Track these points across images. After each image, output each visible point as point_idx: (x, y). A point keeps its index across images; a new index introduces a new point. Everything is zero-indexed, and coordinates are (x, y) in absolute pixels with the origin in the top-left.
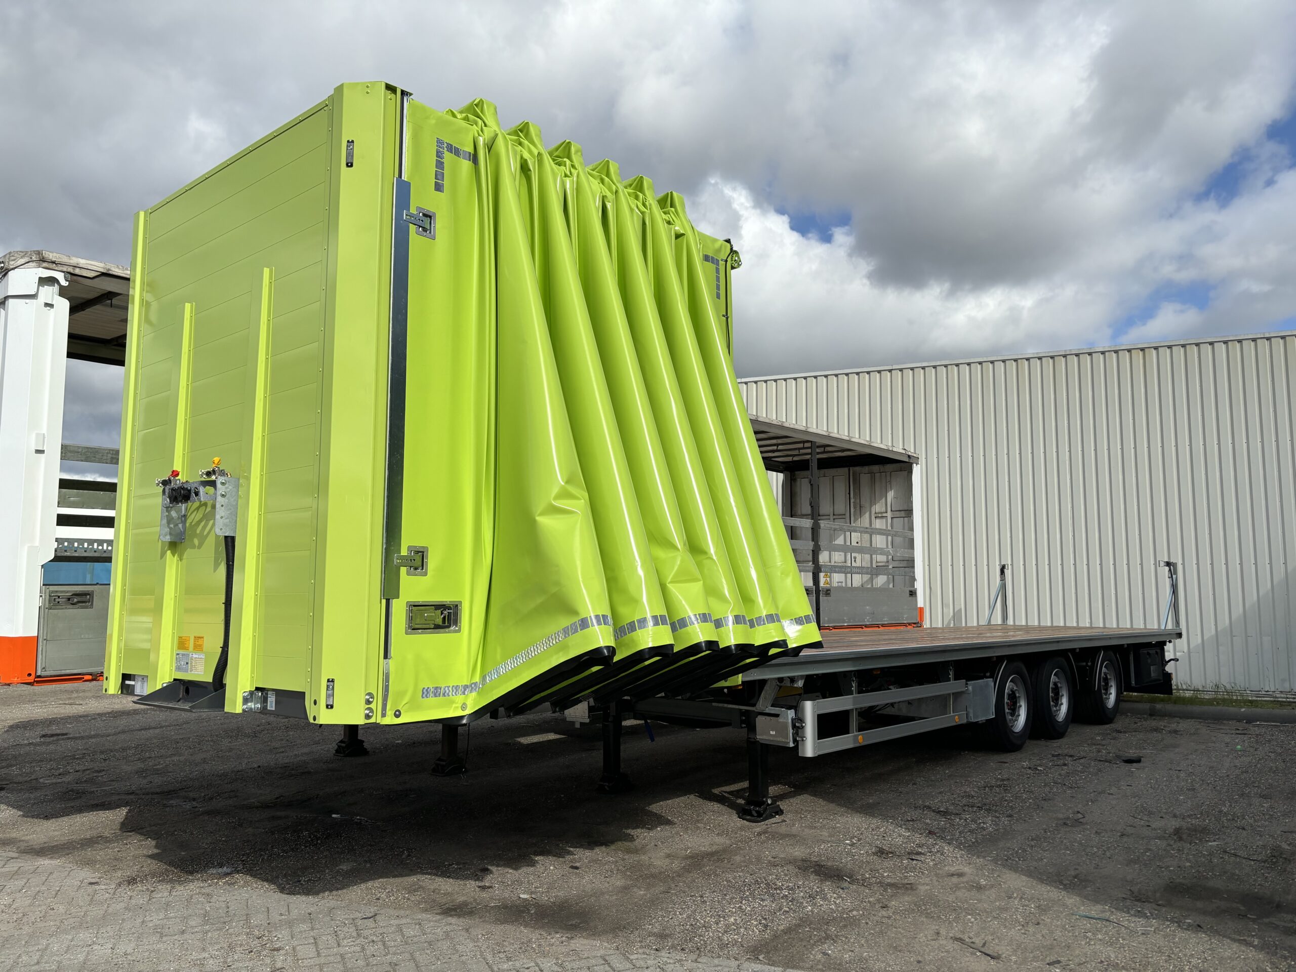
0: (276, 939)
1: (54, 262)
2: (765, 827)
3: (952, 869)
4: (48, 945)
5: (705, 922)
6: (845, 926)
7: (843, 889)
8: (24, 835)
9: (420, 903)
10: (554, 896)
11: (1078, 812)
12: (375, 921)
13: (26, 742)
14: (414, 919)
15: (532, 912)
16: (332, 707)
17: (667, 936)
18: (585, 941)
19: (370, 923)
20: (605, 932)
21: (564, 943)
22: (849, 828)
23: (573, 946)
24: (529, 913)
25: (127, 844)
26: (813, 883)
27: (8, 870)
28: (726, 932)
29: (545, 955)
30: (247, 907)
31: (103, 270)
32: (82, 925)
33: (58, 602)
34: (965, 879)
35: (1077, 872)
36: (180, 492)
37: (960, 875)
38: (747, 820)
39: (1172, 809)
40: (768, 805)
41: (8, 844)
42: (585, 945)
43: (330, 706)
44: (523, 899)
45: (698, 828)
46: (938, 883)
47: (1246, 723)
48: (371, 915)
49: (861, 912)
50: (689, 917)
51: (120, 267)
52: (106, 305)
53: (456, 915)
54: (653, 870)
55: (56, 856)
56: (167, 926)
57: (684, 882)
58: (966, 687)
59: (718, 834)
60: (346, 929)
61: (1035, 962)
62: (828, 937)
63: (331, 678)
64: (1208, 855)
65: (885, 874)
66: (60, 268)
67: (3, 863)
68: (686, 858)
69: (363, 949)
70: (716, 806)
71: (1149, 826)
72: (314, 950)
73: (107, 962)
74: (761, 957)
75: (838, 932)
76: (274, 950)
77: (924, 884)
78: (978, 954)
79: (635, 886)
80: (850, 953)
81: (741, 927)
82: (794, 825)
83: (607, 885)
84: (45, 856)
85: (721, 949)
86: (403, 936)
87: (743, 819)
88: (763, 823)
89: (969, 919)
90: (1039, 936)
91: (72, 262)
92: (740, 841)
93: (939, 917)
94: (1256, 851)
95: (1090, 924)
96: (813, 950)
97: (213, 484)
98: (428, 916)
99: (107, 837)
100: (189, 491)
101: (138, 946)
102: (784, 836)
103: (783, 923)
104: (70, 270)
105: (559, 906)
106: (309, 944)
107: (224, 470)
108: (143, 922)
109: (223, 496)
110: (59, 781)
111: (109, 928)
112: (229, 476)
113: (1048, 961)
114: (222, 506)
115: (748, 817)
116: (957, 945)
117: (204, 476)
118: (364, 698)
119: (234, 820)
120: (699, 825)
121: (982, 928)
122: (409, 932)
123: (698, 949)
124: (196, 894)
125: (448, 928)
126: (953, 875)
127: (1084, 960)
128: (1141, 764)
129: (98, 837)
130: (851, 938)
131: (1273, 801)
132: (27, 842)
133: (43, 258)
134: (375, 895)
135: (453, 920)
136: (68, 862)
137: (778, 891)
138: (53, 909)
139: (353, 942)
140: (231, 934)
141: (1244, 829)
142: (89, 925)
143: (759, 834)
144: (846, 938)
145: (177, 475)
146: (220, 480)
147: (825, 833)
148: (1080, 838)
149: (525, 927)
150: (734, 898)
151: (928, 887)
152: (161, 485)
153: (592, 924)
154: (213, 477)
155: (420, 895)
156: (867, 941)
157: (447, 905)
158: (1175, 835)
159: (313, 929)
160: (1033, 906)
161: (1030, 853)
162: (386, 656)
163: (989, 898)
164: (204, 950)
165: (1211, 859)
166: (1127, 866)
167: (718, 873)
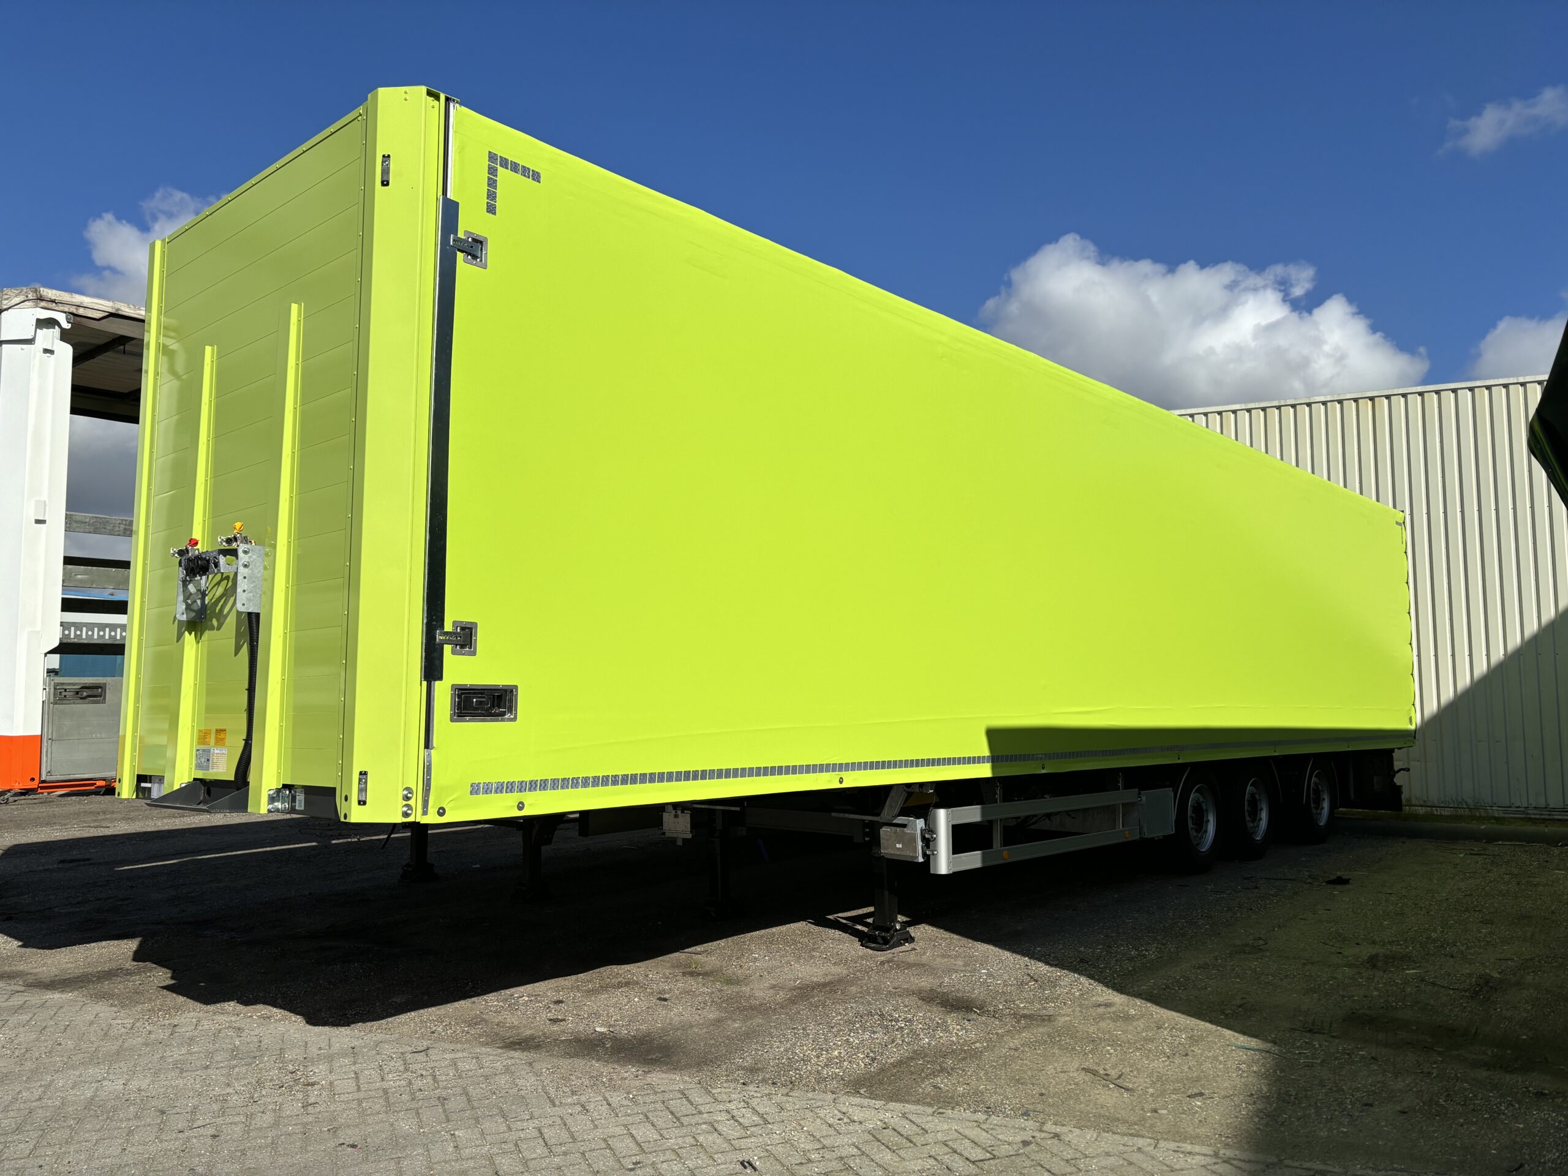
0: (311, 1073)
1: (53, 301)
2: (891, 956)
3: (1101, 999)
4: (52, 1081)
5: (804, 1055)
6: (964, 1059)
7: (969, 1020)
8: (33, 968)
9: (480, 1036)
10: (636, 1030)
11: (1260, 938)
12: (427, 1055)
13: (41, 868)
14: (471, 1053)
15: (608, 1046)
16: (364, 803)
17: (758, 1069)
18: (664, 1075)
19: (421, 1057)
20: (688, 1066)
21: (640, 1077)
22: (988, 957)
23: (649, 1080)
24: (604, 1047)
25: (150, 977)
26: (936, 1014)
27: (11, 1003)
28: (826, 1065)
29: (615, 1088)
30: (283, 1041)
31: (111, 310)
32: (93, 1059)
33: (65, 696)
34: (1113, 1009)
35: (1245, 1001)
36: (198, 562)
37: (1108, 1005)
38: (871, 948)
39: (1372, 935)
40: (896, 930)
41: (13, 977)
42: (662, 1079)
43: (362, 803)
44: (599, 1032)
45: (812, 957)
46: (1080, 1014)
47: (1486, 842)
48: (423, 1049)
49: (985, 1044)
50: (786, 1050)
51: (132, 307)
52: (119, 352)
53: (520, 1049)
54: (753, 1002)
55: (68, 990)
56: (189, 1062)
57: (787, 1014)
58: (1140, 797)
59: (835, 963)
60: (392, 1063)
61: (1175, 1094)
62: (942, 1070)
63: (363, 770)
64: (1401, 984)
65: (1022, 1005)
66: (61, 308)
67: (6, 996)
68: (795, 988)
69: (410, 1083)
70: (837, 933)
71: (1340, 953)
72: (354, 1084)
73: (117, 1097)
74: (862, 1091)
75: (955, 1065)
76: (308, 1085)
77: (1064, 1015)
78: (1111, 1086)
79: (730, 1018)
80: (965, 1086)
81: (844, 1061)
82: (925, 953)
83: (697, 1017)
84: (54, 990)
85: (818, 1083)
86: (457, 1070)
87: (867, 947)
88: (889, 951)
89: (1108, 1051)
90: (1186, 1068)
91: (74, 300)
92: (859, 971)
93: (1074, 1049)
94: (1459, 980)
95: (1246, 1055)
96: (923, 1083)
97: (234, 553)
98: (488, 1050)
99: (128, 970)
100: (208, 561)
101: (153, 1082)
102: (909, 966)
103: (893, 1055)
104: (73, 310)
105: (640, 1040)
106: (349, 1078)
107: (246, 537)
108: (162, 1058)
109: (246, 566)
110: (78, 910)
111: (122, 1064)
112: (253, 544)
113: (1189, 1093)
114: (245, 578)
115: (873, 945)
116: (1088, 1077)
117: (224, 544)
118: (401, 793)
119: (276, 951)
120: (814, 954)
121: (1121, 1060)
122: (463, 1066)
123: (791, 1083)
124: (225, 1028)
125: (510, 1062)
126: (1099, 1005)
127: (1231, 1093)
128: (1347, 886)
129: (118, 969)
130: (969, 1071)
131: (1494, 927)
132: (36, 974)
133: (41, 296)
134: (430, 1028)
135: (517, 1054)
136: (81, 996)
137: (893, 1023)
138: (60, 1044)
139: (400, 1076)
140: (261, 1069)
141: (1452, 956)
142: (100, 1061)
143: (882, 963)
144: (963, 1071)
145: (196, 543)
146: (242, 547)
147: (960, 963)
148: (1255, 965)
149: (598, 1060)
150: (841, 1030)
151: (1068, 1019)
152: (176, 555)
153: (675, 1058)
154: (234, 545)
155: (482, 1028)
156: (986, 1073)
157: (511, 1039)
158: (1368, 962)
159: (355, 1063)
160: (1183, 1036)
161: (1194, 981)
162: (428, 745)
163: (1136, 1028)
164: (228, 1085)
165: (1404, 988)
166: (1304, 995)
167: (827, 1004)
